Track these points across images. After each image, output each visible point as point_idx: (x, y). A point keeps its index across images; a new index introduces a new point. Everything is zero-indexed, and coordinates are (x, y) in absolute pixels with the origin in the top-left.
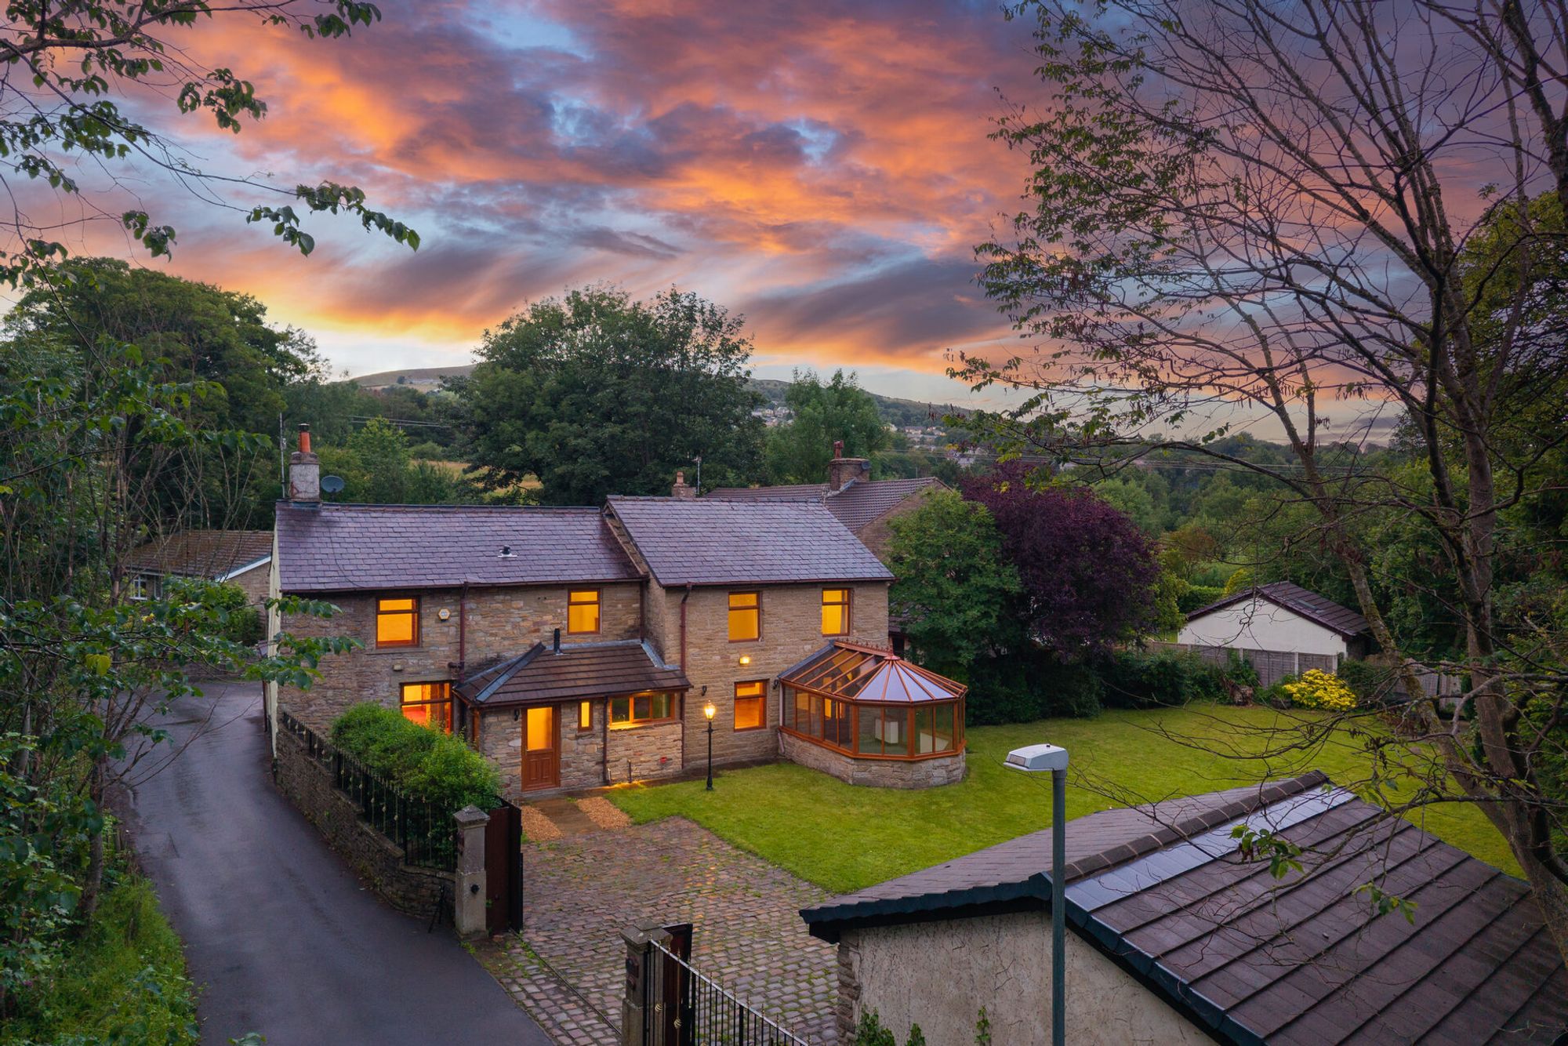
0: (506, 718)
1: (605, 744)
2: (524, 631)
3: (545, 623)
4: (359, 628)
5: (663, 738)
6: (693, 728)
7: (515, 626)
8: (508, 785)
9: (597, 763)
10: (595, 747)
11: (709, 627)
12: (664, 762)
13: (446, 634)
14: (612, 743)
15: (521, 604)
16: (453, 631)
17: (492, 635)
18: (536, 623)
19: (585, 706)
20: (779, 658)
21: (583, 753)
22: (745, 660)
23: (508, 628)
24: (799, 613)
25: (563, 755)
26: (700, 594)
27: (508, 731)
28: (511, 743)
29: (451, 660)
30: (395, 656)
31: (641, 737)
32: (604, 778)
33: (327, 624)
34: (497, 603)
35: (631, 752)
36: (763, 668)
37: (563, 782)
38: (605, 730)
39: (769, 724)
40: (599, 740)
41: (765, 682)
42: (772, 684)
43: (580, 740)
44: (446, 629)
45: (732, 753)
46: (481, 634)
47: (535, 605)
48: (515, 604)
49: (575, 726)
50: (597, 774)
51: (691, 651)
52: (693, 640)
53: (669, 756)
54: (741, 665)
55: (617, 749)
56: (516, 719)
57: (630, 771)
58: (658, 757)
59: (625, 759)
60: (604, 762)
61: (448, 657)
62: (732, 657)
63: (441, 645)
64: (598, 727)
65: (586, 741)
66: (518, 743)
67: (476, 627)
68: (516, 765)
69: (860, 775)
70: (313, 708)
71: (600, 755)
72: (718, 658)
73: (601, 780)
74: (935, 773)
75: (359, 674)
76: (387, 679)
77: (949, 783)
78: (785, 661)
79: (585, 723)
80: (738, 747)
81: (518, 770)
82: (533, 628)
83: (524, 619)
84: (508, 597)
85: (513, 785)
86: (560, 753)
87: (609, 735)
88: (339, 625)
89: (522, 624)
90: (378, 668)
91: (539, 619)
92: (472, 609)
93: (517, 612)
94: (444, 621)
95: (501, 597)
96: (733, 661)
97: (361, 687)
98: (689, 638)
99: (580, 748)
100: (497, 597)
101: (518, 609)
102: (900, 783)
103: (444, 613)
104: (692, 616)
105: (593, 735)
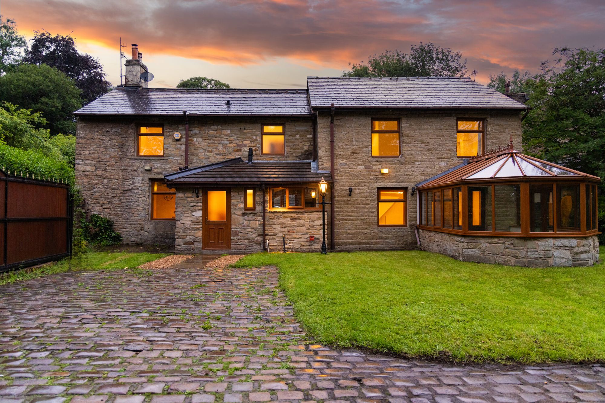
0: (190, 195)
1: (264, 222)
2: (231, 150)
3: (245, 146)
4: (124, 142)
5: (312, 221)
6: (343, 220)
7: (225, 146)
8: (193, 244)
9: (259, 235)
10: (257, 223)
11: (354, 143)
12: (312, 240)
13: (180, 149)
14: (271, 221)
15: (229, 132)
16: (183, 147)
17: (209, 151)
18: (238, 146)
19: (250, 192)
20: (416, 171)
21: (248, 226)
22: (385, 171)
23: (220, 147)
24: (435, 136)
25: (233, 226)
26: (347, 118)
27: (192, 204)
28: (194, 214)
29: (181, 166)
30: (146, 161)
31: (294, 219)
32: (264, 246)
33: (104, 138)
34: (212, 131)
35: (286, 230)
36: (402, 178)
37: (233, 246)
38: (264, 210)
39: (409, 223)
40: (260, 218)
41: (405, 189)
42: (410, 191)
43: (246, 217)
44: (179, 146)
45: (376, 243)
46: (202, 150)
47: (238, 133)
48: (224, 132)
49: (242, 206)
50: (260, 244)
51: (339, 161)
52: (342, 153)
53: (315, 236)
54: (383, 174)
55: (274, 226)
56: (198, 197)
57: (284, 244)
58: (308, 236)
59: (281, 235)
60: (263, 235)
61: (180, 164)
62: (374, 168)
63: (176, 156)
64: (259, 208)
65: (250, 217)
66: (199, 214)
67: (198, 146)
68: (197, 229)
69: (470, 252)
70: (96, 190)
71: (261, 229)
72: (362, 168)
73: (262, 248)
74: (556, 253)
75: (123, 171)
76: (141, 175)
77: (574, 266)
78: (422, 174)
79: (250, 203)
80: (381, 238)
81: (200, 234)
82: (236, 148)
83: (231, 142)
84: (220, 127)
85: (195, 244)
86: (231, 224)
87: (267, 215)
88: (111, 139)
89: (229, 145)
90: (135, 168)
91: (240, 143)
92: (196, 134)
93: (225, 137)
94: (178, 140)
95: (215, 127)
96: (376, 171)
97: (125, 179)
98: (338, 151)
99: (246, 222)
100: (212, 127)
101: (226, 135)
102: (513, 260)
103: (177, 135)
104: (340, 135)
105: (256, 214)
